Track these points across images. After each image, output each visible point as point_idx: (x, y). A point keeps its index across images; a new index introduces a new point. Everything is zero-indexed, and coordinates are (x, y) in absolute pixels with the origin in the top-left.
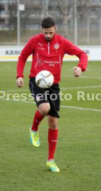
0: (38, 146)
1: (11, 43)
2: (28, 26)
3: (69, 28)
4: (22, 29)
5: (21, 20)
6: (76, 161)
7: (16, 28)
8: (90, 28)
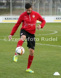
0: (16, 61)
1: (7, 14)
2: (15, 6)
3: (35, 7)
4: (13, 8)
5: (12, 3)
6: (39, 68)
7: (10, 8)
8: (45, 7)
